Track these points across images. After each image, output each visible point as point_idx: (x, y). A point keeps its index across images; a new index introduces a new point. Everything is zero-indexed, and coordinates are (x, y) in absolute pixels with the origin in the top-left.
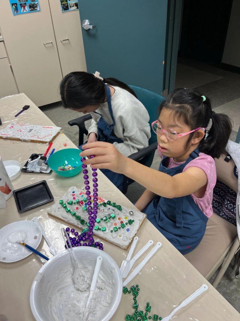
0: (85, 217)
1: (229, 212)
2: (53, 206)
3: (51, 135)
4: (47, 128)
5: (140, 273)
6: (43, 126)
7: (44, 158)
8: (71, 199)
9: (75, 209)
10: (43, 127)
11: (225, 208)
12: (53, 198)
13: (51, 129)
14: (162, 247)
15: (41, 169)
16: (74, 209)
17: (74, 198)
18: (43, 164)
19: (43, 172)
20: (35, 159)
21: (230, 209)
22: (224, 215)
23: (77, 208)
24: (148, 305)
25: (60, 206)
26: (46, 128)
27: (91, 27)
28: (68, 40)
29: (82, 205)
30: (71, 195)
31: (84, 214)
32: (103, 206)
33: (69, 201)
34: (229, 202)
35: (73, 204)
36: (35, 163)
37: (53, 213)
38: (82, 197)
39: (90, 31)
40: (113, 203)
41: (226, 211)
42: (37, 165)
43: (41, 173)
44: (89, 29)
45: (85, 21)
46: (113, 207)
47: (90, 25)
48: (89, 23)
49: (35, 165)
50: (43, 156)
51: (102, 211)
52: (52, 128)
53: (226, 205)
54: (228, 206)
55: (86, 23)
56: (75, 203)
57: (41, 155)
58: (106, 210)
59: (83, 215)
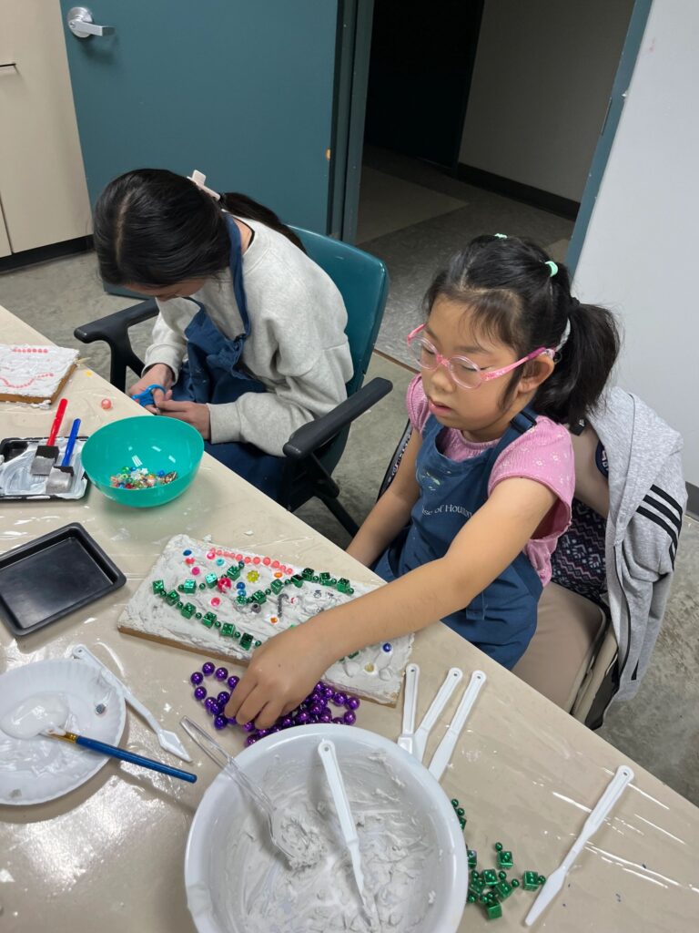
0: (245, 624)
1: (576, 566)
2: (132, 602)
3: (51, 375)
4: (29, 351)
5: (451, 765)
6: (13, 347)
7: (48, 451)
8: (184, 575)
9: (210, 603)
10: (15, 350)
11: (564, 558)
12: (124, 579)
13: (43, 354)
14: (486, 683)
15: (49, 487)
16: (208, 605)
17: (196, 571)
18: (53, 470)
19: (59, 495)
20: (14, 456)
21: (577, 559)
22: (561, 576)
23: (216, 601)
24: (498, 848)
25: (155, 599)
26: (27, 354)
27: (98, 30)
28: (14, 65)
29: (227, 589)
30: (180, 563)
31: (244, 616)
32: (293, 585)
33: (180, 583)
34: (574, 541)
35: (198, 591)
36: (21, 469)
37: (138, 625)
38: (219, 565)
39: (95, 43)
40: (323, 574)
41: (567, 565)
42: (29, 477)
43: (54, 499)
44: (92, 36)
45: (78, 12)
46: (323, 584)
47: (93, 23)
48: (89, 19)
49: (20, 475)
50: (43, 443)
51: (296, 600)
52: (46, 351)
53: (567, 548)
54: (572, 552)
55: (81, 16)
56: (202, 587)
57: (35, 440)
58: (310, 598)
59: (238, 619)
